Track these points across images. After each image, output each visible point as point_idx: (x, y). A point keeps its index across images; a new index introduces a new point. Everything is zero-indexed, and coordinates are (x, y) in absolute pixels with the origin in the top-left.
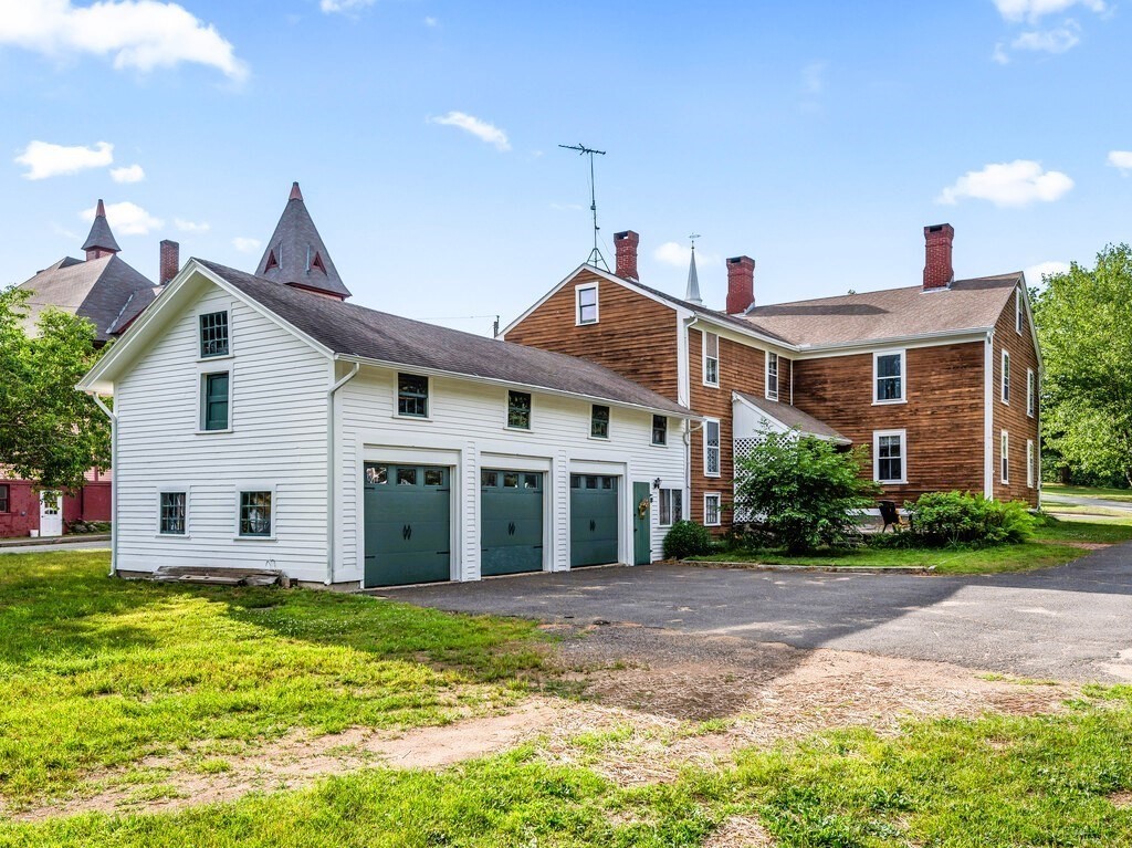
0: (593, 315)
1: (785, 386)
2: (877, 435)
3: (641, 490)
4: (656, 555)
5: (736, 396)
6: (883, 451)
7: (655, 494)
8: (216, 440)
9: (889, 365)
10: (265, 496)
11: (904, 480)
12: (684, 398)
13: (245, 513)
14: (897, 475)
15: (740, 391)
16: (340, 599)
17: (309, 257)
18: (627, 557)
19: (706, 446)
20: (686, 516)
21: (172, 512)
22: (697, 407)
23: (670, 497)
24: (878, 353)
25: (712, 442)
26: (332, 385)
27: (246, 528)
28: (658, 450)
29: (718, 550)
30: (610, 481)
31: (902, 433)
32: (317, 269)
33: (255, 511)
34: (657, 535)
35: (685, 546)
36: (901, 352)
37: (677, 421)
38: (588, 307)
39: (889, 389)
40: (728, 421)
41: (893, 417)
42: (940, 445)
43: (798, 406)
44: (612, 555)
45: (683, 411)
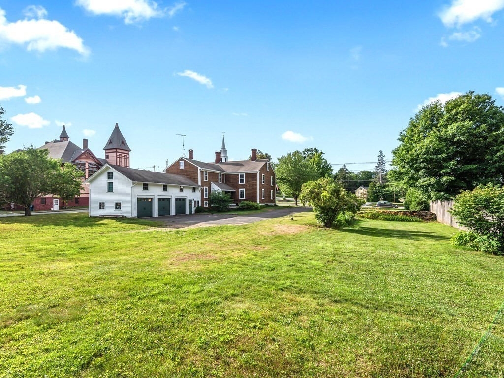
0: (183, 167)
1: (223, 180)
2: (240, 189)
3: (190, 201)
4: (193, 212)
5: (211, 183)
6: (241, 192)
7: (193, 202)
8: (110, 193)
9: (242, 176)
10: (120, 203)
11: (244, 198)
12: (200, 184)
13: (116, 206)
14: (243, 197)
15: (213, 182)
16: (134, 219)
17: (120, 142)
18: (187, 212)
19: (204, 192)
20: (200, 205)
21: (102, 206)
22: (202, 185)
23: (197, 202)
24: (240, 174)
25: (206, 191)
26: (132, 186)
27: (116, 208)
28: (194, 193)
29: (206, 212)
30: (184, 200)
31: (244, 189)
32: (122, 145)
33: (118, 206)
34: (194, 209)
35: (199, 211)
36: (244, 174)
37: (198, 188)
38: (182, 166)
39: (242, 181)
40: (210, 187)
41: (243, 186)
42: (251, 191)
43: (226, 183)
44: (184, 212)
45: (199, 186)
